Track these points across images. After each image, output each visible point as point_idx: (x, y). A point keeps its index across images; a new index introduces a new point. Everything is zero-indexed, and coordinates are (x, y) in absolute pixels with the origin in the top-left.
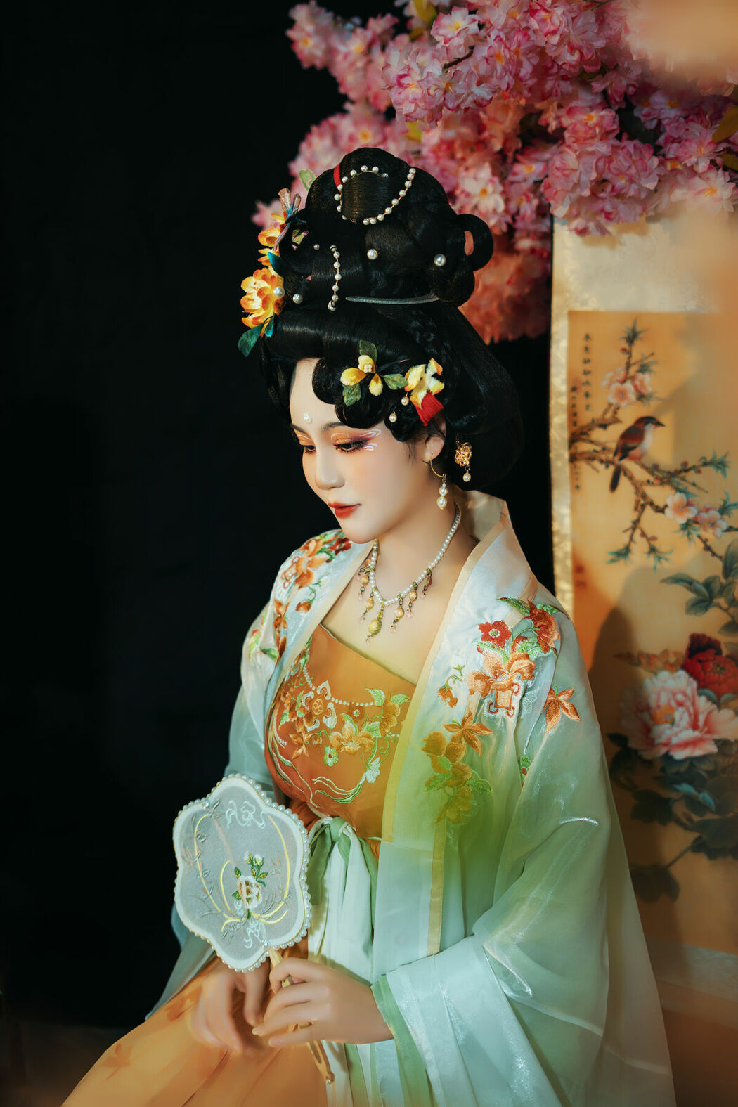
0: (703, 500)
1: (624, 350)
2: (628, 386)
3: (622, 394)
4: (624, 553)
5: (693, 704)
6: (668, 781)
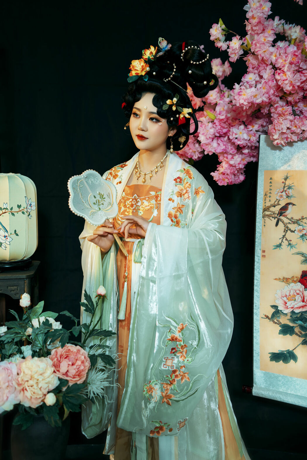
1: (283, 182)
2: (284, 193)
3: (281, 196)
4: (279, 246)
5: (303, 294)
6: (294, 320)
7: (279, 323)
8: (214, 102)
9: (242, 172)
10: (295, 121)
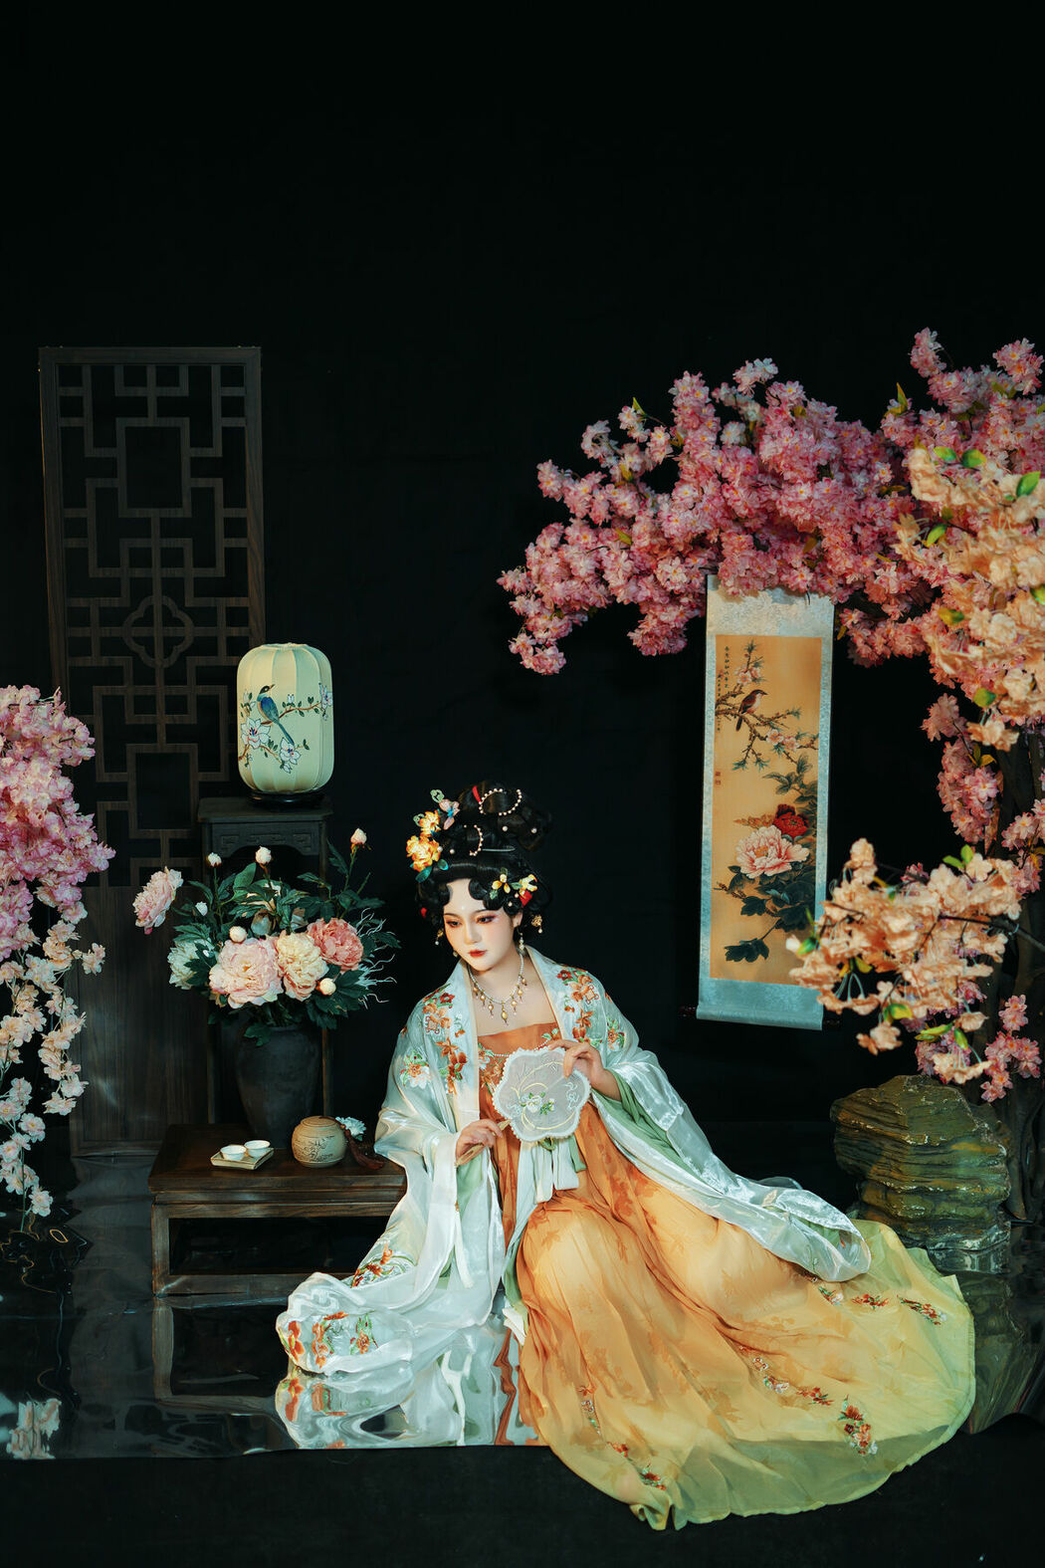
0: (786, 732)
1: (746, 655)
2: (748, 674)
3: (744, 679)
4: (742, 764)
5: (779, 844)
6: (763, 889)
7: (742, 896)
8: (628, 515)
9: (682, 633)
10: (758, 559)
